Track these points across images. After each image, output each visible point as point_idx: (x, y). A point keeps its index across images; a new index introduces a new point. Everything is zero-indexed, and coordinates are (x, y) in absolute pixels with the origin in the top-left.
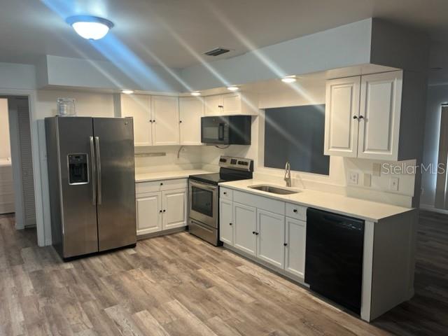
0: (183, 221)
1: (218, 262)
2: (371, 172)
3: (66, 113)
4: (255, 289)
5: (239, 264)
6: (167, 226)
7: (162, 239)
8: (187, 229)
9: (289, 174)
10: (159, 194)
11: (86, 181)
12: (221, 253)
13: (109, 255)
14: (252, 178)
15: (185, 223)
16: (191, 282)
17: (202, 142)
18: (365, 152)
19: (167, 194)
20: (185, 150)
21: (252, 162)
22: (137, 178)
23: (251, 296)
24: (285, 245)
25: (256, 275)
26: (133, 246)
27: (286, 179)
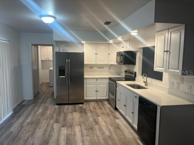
0: (107, 96)
1: (109, 116)
2: (179, 81)
3: (61, 51)
4: (114, 130)
5: (118, 118)
6: (99, 97)
7: (96, 103)
8: (108, 100)
9: (147, 80)
10: (96, 84)
11: (65, 76)
12: (114, 112)
13: (72, 106)
14: (135, 80)
15: (107, 98)
16: (91, 122)
17: (117, 63)
18: (169, 70)
19: (99, 84)
20: (113, 66)
21: (135, 73)
22: (85, 77)
23: (110, 132)
24: (132, 113)
25: (121, 125)
26: (82, 103)
27: (144, 82)
